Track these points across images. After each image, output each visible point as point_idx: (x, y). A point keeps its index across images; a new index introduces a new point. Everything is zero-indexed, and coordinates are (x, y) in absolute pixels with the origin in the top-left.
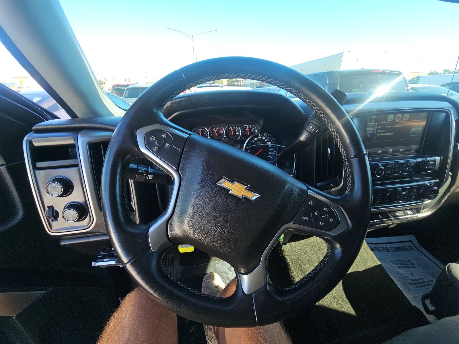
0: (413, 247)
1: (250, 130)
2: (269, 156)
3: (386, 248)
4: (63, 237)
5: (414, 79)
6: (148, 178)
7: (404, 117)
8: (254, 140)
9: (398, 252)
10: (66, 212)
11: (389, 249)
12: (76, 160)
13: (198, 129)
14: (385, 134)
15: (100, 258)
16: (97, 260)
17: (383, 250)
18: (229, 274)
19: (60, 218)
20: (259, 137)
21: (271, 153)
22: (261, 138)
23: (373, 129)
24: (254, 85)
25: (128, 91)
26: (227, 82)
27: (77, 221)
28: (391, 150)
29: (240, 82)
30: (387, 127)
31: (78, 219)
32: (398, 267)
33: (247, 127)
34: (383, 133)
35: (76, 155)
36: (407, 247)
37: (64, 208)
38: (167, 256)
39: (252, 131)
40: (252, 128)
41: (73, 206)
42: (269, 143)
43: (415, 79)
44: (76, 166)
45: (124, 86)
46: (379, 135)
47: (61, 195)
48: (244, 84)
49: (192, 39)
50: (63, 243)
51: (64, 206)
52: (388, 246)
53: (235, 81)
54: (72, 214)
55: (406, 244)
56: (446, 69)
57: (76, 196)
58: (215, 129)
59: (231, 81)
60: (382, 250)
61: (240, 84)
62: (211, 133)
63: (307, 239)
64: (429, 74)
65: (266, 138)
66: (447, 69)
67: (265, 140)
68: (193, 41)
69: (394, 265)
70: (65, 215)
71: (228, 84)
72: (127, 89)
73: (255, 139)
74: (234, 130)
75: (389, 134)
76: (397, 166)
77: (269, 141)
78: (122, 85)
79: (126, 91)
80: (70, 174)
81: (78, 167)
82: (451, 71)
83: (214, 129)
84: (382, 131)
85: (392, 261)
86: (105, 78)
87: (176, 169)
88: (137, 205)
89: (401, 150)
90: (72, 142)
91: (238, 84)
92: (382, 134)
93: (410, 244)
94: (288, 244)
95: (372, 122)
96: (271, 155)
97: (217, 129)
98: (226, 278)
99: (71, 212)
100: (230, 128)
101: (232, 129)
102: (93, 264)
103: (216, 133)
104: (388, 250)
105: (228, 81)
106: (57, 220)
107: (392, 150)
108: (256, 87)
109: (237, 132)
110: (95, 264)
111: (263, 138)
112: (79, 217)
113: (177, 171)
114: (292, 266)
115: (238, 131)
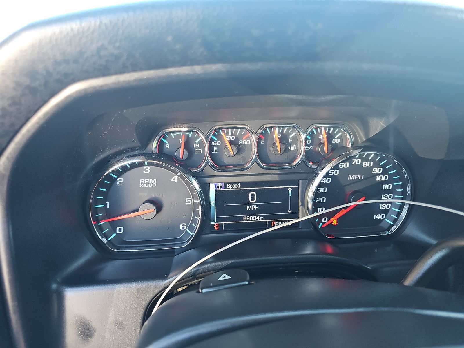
1: (330, 137)
2: (379, 217)
8: (341, 169)
20: (355, 161)
21: (386, 207)
22: (362, 164)
33: (323, 129)
39: (336, 140)
40: (337, 133)
42: (383, 178)
58: (228, 132)
62: (213, 143)
65: (376, 165)
67: (372, 168)
73: (344, 166)
74: (284, 139)
77: (383, 174)
83: (222, 134)
96: (386, 212)
97: (232, 134)
100: (271, 130)
101: (276, 135)
103: (227, 145)
109: (289, 145)
111: (366, 164)
115: (296, 140)
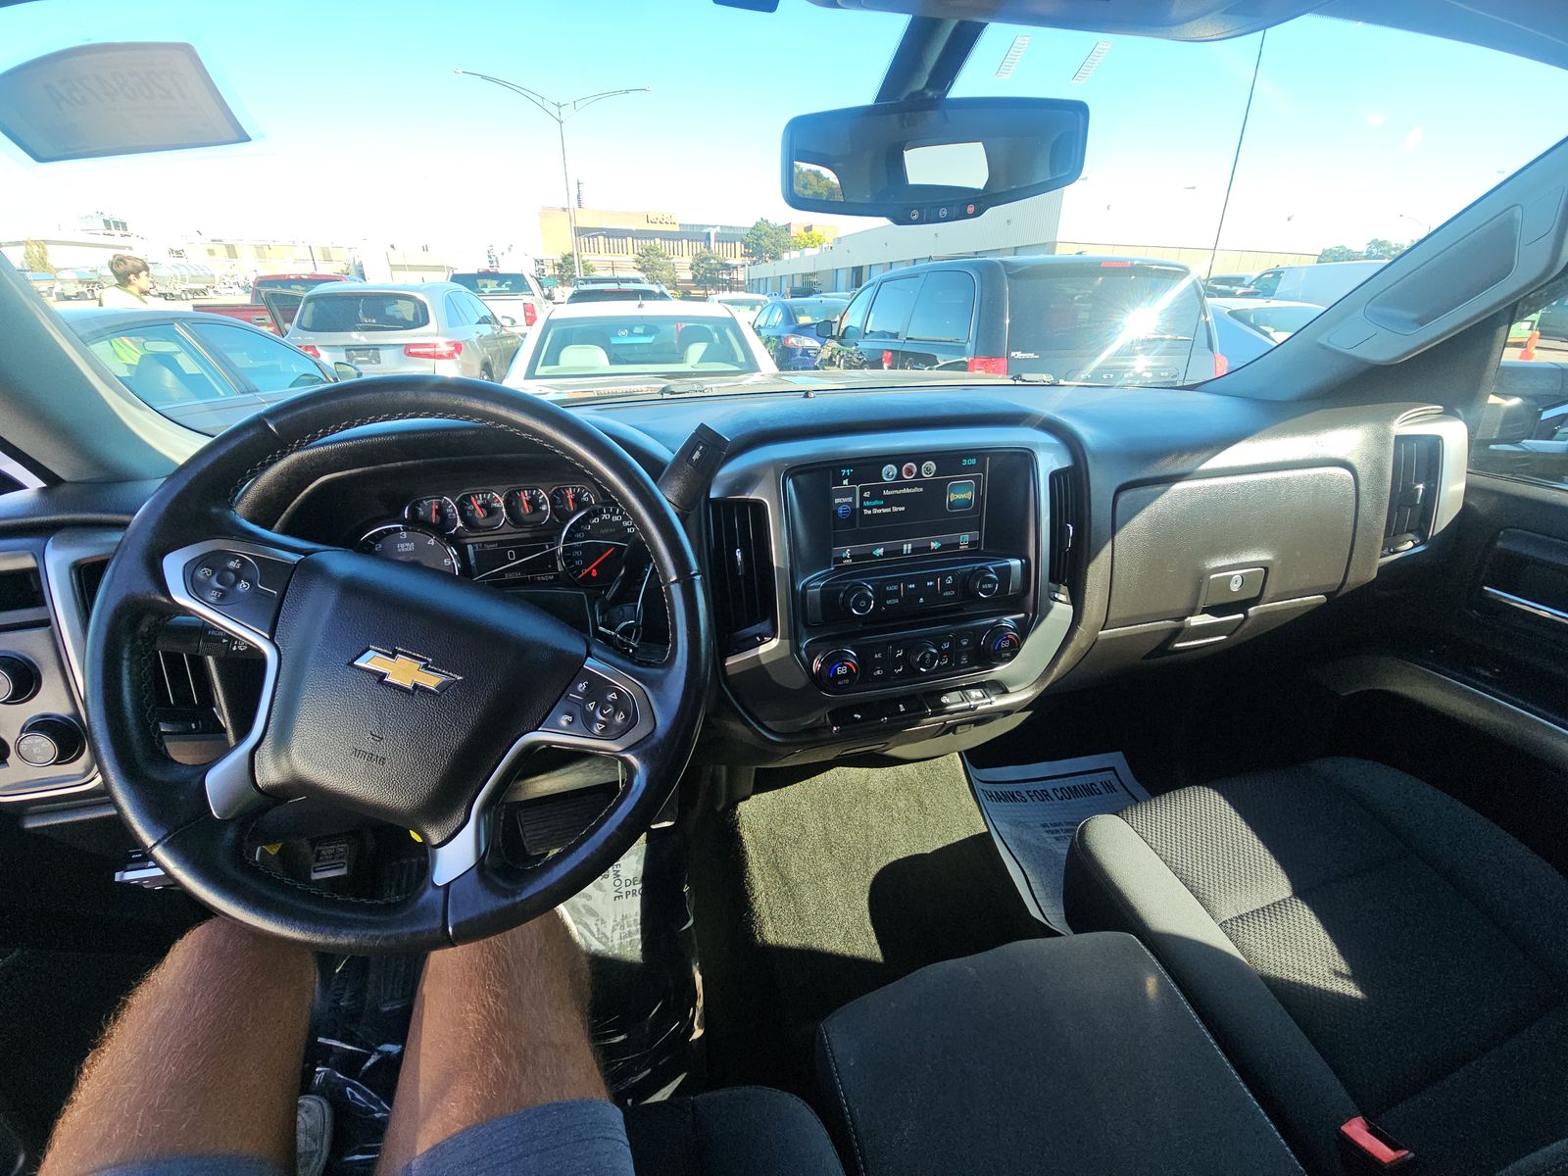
0: (1116, 783)
1: (577, 497)
3: (1042, 791)
4: (29, 806)
5: (1267, 276)
6: (235, 648)
7: (923, 470)
8: (592, 525)
9: (1073, 799)
10: (25, 742)
11: (1048, 794)
12: (44, 608)
13: (426, 500)
14: (885, 510)
15: (137, 860)
16: (129, 867)
17: (1031, 796)
18: (594, 898)
19: (12, 758)
20: (605, 516)
22: (611, 518)
23: (850, 500)
24: (784, 283)
25: (311, 306)
26: (691, 269)
27: (54, 763)
28: (907, 548)
29: (735, 272)
30: (886, 493)
31: (57, 760)
32: (1057, 839)
33: (570, 489)
34: (878, 507)
35: (43, 597)
36: (1099, 786)
37: (22, 732)
38: (405, 862)
39: (586, 498)
40: (585, 493)
41: (44, 725)
43: (1271, 275)
44: (45, 623)
45: (299, 280)
46: (870, 512)
47: (8, 699)
48: (751, 278)
49: (557, 117)
50: (31, 824)
51: (21, 727)
52: (1048, 785)
53: (718, 267)
54: (43, 746)
55: (1098, 778)
56: (1376, 240)
57: (49, 700)
58: (478, 497)
59: (706, 266)
60: (1027, 798)
61: (735, 277)
62: (465, 508)
63: (808, 781)
64: (1322, 259)
66: (1380, 240)
67: (622, 521)
68: (561, 122)
69: (1045, 835)
70: (22, 747)
71: (695, 277)
72: (310, 299)
73: (594, 521)
75: (895, 509)
76: (911, 586)
78: (292, 277)
79: (305, 307)
80: (31, 645)
81: (49, 627)
82: (1394, 246)
83: (473, 499)
84: (874, 503)
85: (1044, 826)
86: (227, 246)
87: (267, 636)
88: (229, 716)
89: (934, 545)
90: (28, 562)
91: (728, 278)
92: (875, 511)
93: (1109, 776)
94: (753, 797)
95: (845, 482)
97: (483, 499)
98: (584, 911)
99: (37, 741)
102: (118, 877)
103: (478, 509)
104: (1044, 796)
105: (695, 268)
106: (6, 762)
107: (910, 546)
108: (788, 290)
109: (541, 504)
110: (122, 876)
111: (615, 518)
112: (59, 754)
113: (272, 640)
114: (754, 855)
